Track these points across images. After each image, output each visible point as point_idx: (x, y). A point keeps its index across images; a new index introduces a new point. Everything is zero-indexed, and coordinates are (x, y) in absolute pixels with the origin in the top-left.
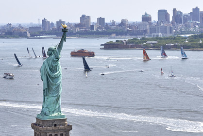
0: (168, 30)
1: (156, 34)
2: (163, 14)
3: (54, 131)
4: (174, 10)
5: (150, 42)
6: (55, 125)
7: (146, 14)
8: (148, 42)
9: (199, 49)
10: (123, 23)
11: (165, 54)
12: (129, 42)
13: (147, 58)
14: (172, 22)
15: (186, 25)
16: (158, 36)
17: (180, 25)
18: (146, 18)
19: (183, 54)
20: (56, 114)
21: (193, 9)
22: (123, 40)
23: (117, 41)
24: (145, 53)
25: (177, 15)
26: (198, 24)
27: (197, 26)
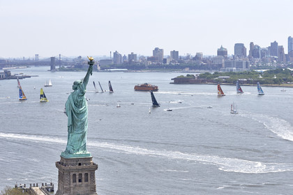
0: (244, 65)
1: (230, 69)
2: (239, 48)
3: (78, 170)
4: (252, 44)
5: (222, 77)
6: (80, 164)
7: (222, 47)
8: (220, 77)
9: (273, 85)
10: (198, 57)
11: (241, 89)
12: (201, 76)
13: (221, 94)
14: (249, 57)
15: (263, 60)
16: (232, 70)
17: (257, 60)
18: (222, 52)
19: (259, 89)
20: (81, 152)
21: (271, 43)
22: (195, 74)
23: (188, 75)
24: (219, 89)
25: (255, 50)
26: (275, 59)
27: (275, 61)
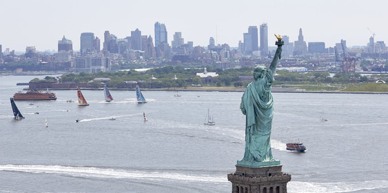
0: (103, 62)
1: (96, 68)
2: (88, 39)
3: (269, 182)
4: (107, 33)
5: (100, 79)
6: (270, 175)
7: (64, 39)
8: (96, 79)
12: (64, 79)
14: (104, 52)
15: (125, 56)
17: (116, 56)
19: (139, 96)
20: (268, 160)
21: (132, 32)
22: (55, 76)
23: (47, 78)
24: (80, 96)
25: (111, 42)
26: (141, 54)
27: (141, 57)
